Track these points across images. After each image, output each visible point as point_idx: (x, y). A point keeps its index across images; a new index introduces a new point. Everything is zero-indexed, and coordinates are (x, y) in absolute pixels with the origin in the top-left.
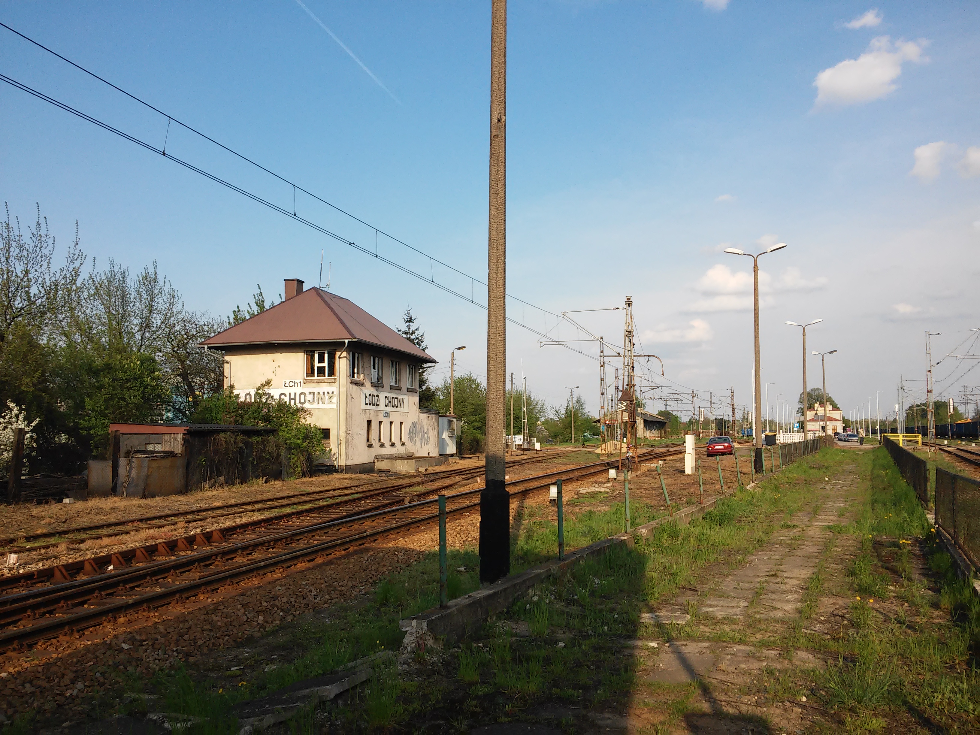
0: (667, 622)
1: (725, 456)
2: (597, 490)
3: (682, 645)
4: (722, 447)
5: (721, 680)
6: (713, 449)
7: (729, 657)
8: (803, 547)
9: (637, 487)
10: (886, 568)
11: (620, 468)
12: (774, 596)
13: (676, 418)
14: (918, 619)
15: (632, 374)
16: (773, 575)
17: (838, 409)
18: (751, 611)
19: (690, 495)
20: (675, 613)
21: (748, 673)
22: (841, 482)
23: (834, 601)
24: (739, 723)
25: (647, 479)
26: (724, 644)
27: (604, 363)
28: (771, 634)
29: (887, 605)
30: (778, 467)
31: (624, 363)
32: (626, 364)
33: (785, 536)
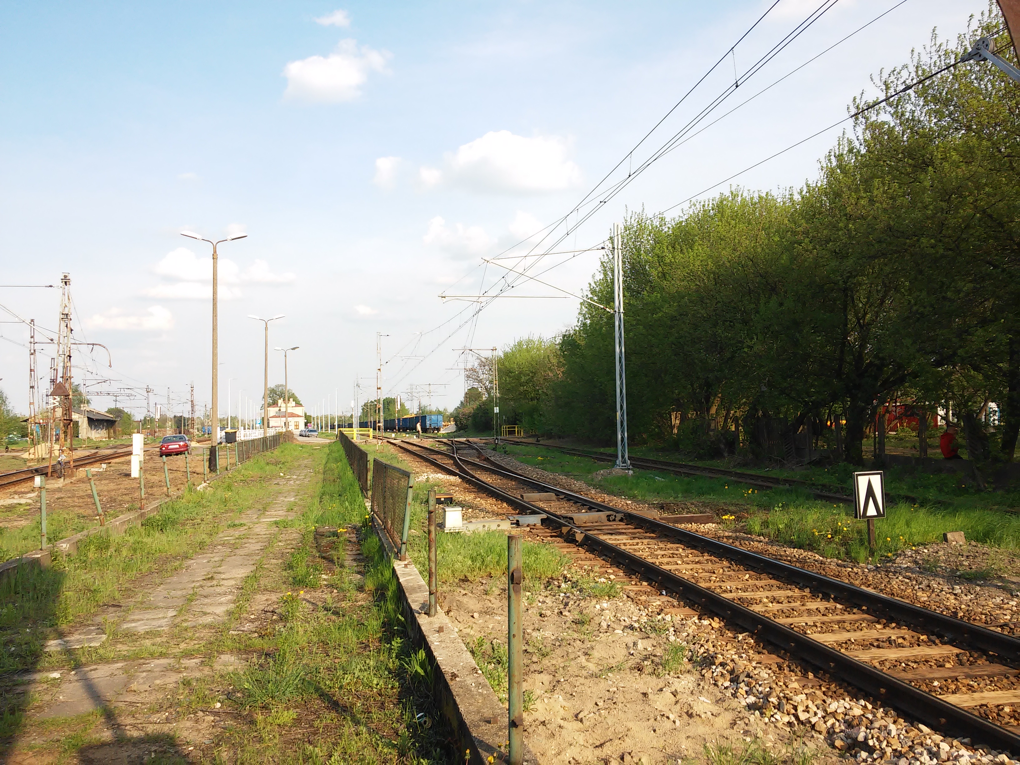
0: (78, 647)
1: (179, 456)
2: (15, 501)
3: (91, 670)
4: (177, 446)
5: (130, 702)
6: (167, 448)
7: (145, 674)
8: (246, 545)
9: (70, 495)
10: (324, 558)
11: (49, 474)
12: (206, 601)
13: (129, 416)
14: (343, 604)
15: (68, 364)
16: (209, 579)
17: (301, 405)
18: (178, 620)
19: (133, 500)
20: (90, 634)
21: (162, 688)
22: (295, 477)
23: (268, 597)
24: (142, 746)
25: (82, 486)
26: (142, 661)
27: (35, 350)
28: (196, 642)
29: (318, 594)
30: (235, 464)
31: (58, 351)
32: (61, 352)
33: (229, 535)
